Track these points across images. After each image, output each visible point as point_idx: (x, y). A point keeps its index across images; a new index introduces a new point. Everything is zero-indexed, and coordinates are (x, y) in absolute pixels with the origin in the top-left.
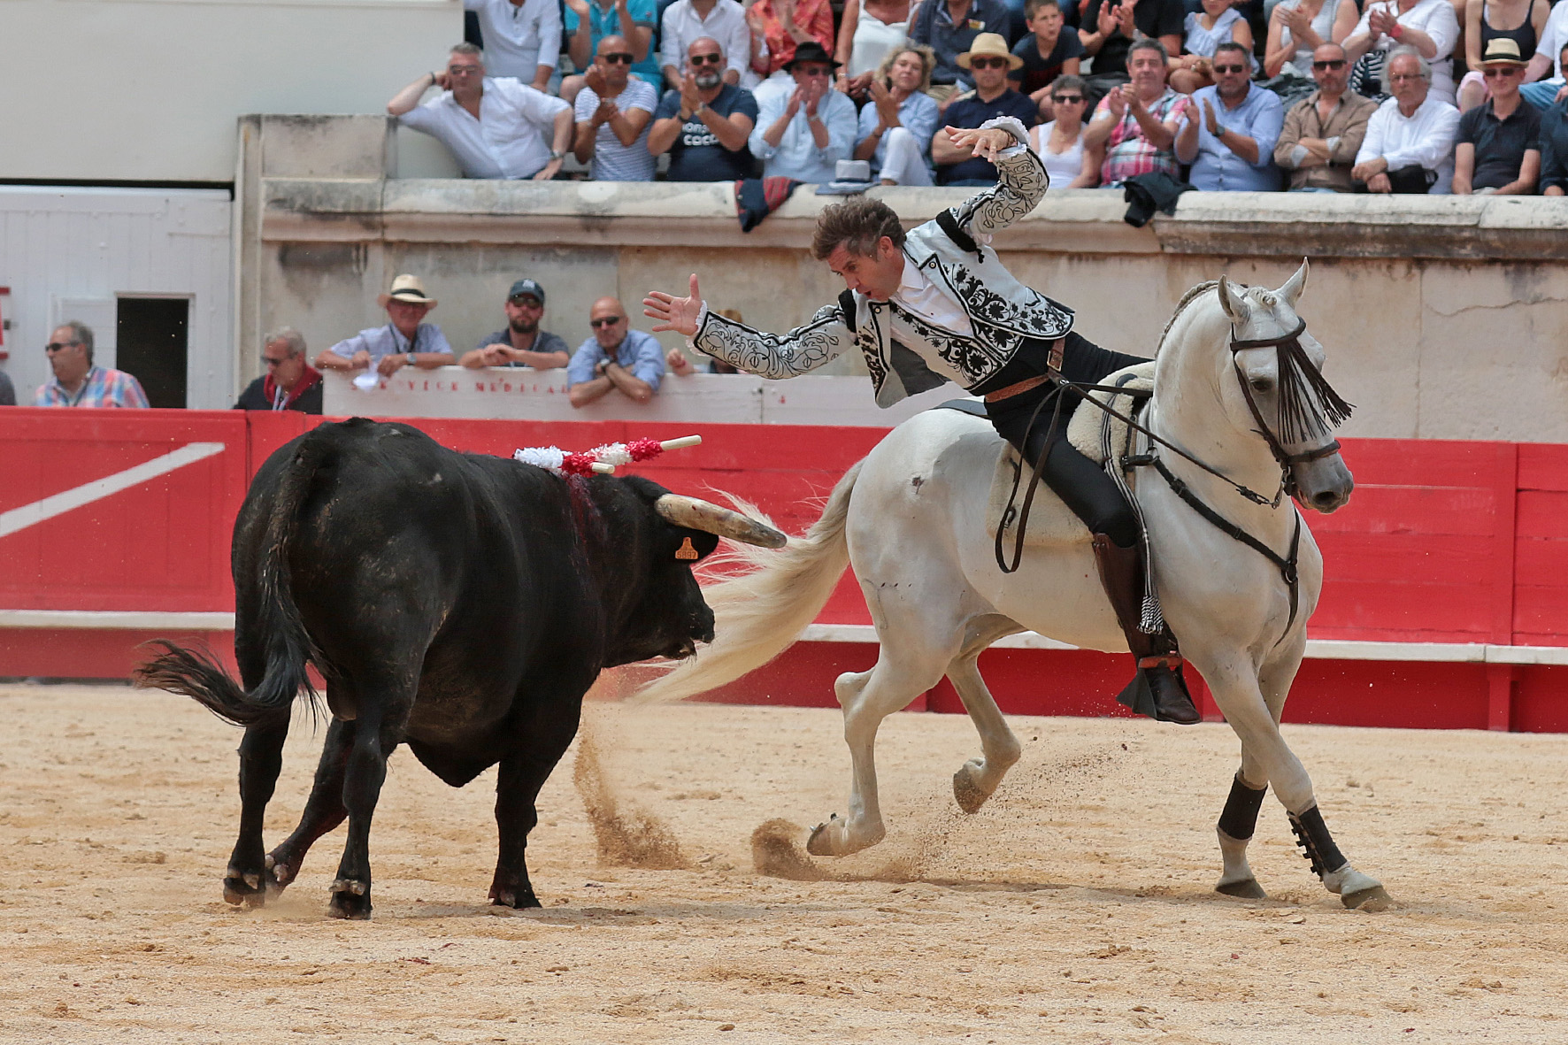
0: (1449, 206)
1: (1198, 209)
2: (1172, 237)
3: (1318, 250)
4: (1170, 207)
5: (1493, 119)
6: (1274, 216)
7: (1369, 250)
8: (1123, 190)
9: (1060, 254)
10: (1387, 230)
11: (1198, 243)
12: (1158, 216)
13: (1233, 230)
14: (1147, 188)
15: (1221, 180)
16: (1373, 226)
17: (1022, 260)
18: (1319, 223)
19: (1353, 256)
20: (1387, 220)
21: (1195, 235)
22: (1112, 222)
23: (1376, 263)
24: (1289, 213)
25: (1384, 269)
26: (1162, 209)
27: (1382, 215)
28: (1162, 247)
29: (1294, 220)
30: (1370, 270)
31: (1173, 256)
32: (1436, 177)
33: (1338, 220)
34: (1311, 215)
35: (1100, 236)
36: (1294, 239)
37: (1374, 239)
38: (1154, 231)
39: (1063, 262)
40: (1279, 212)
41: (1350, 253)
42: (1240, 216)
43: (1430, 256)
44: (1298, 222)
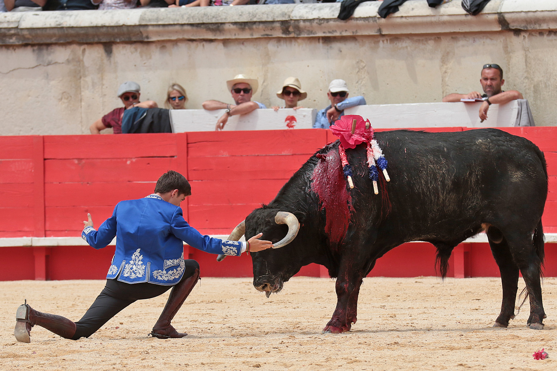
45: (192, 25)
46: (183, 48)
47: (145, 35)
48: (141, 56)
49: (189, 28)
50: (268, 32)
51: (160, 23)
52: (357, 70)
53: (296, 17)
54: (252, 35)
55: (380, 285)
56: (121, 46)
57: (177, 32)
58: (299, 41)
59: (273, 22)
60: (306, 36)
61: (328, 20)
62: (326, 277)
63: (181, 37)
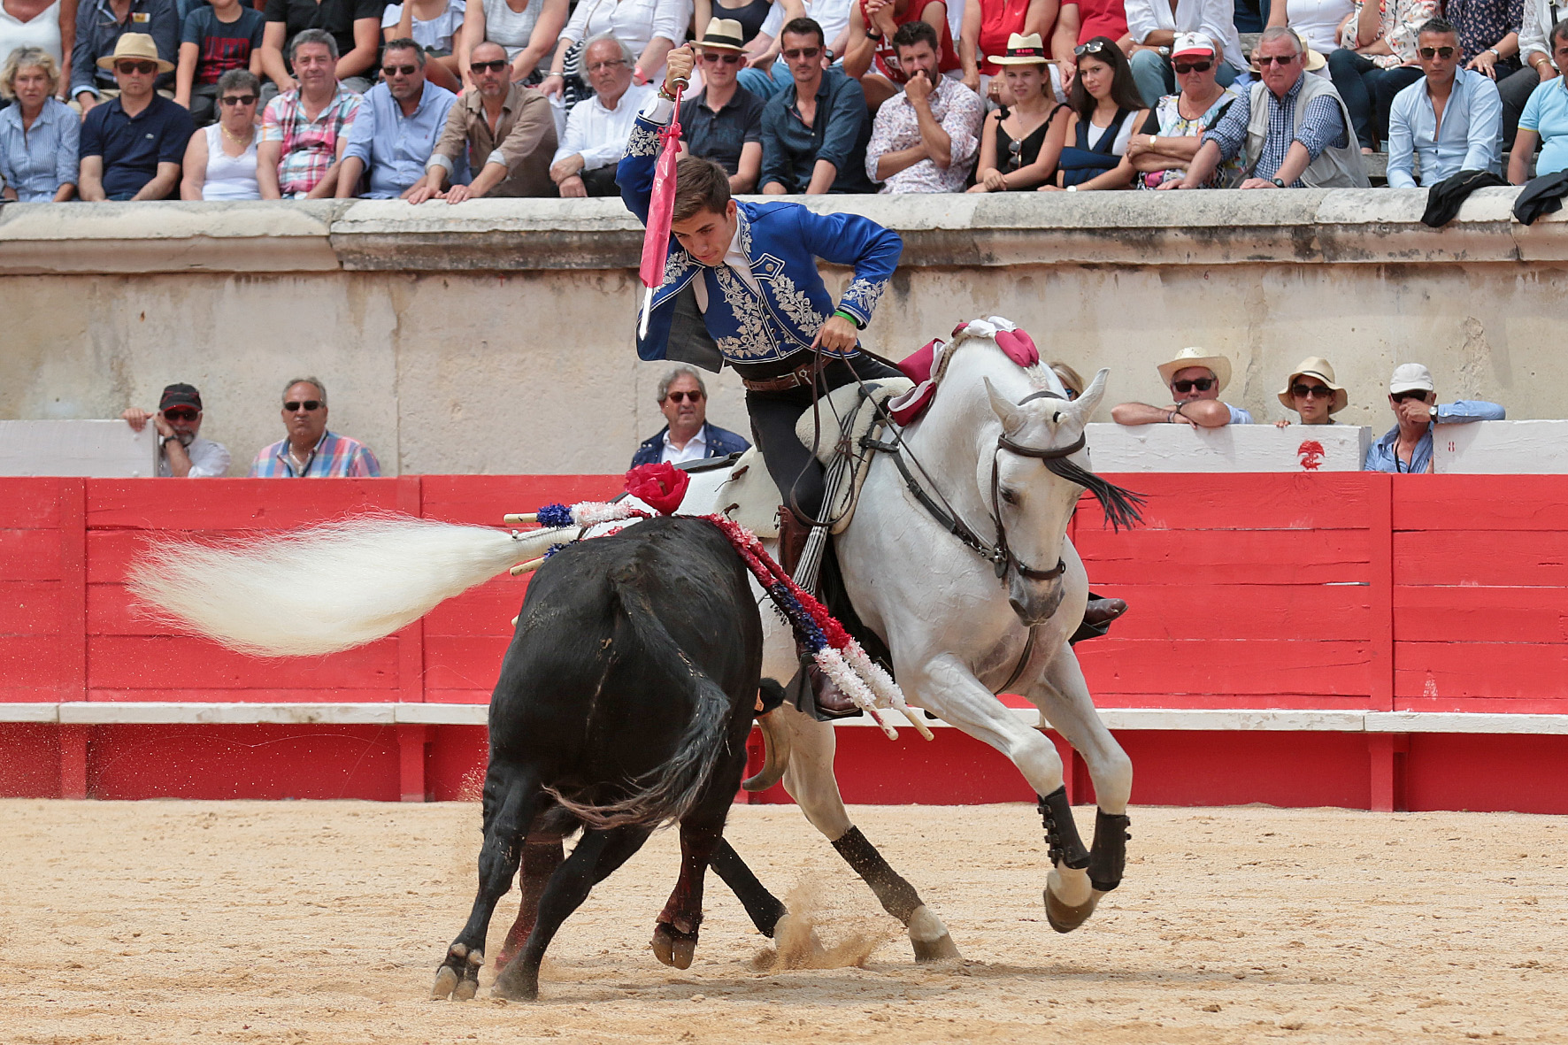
1: (381, 220)
2: (352, 252)
3: (518, 262)
5: (705, 110)
6: (467, 225)
7: (576, 261)
9: (226, 274)
10: (596, 238)
11: (382, 258)
13: (421, 242)
16: (581, 233)
17: (182, 283)
18: (519, 232)
19: (558, 268)
20: (596, 227)
21: (377, 249)
22: (283, 237)
23: (583, 277)
24: (483, 221)
25: (593, 281)
27: (588, 221)
28: (341, 263)
30: (579, 283)
31: (354, 274)
33: (540, 228)
34: (509, 222)
36: (491, 251)
37: (582, 248)
38: (331, 245)
39: (229, 283)
40: (473, 221)
41: (554, 264)
42: (429, 226)
44: (494, 231)
45: (1091, 231)
46: (1070, 281)
47: (983, 253)
48: (976, 300)
49: (1084, 237)
50: (1265, 252)
51: (1019, 225)
52: (1465, 340)
53: (1327, 218)
54: (1227, 257)
55: (1505, 830)
56: (929, 277)
57: (1056, 247)
58: (1334, 272)
59: (1274, 228)
60: (1349, 261)
61: (1399, 226)
62: (1384, 808)
63: (1065, 259)
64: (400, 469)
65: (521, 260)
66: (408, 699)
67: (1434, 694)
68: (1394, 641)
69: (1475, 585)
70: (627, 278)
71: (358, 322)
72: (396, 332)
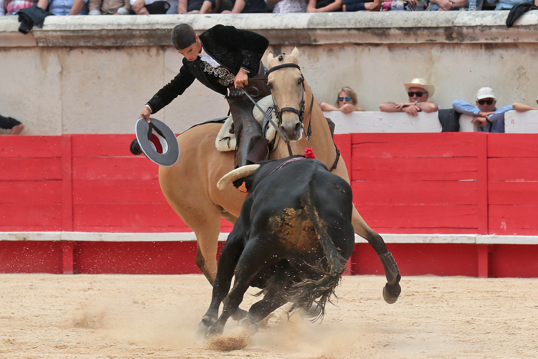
0: (176, 19)
1: (55, 25)
2: (42, 38)
3: (113, 43)
4: (40, 23)
6: (91, 27)
7: (138, 42)
8: (17, 17)
10: (147, 32)
11: (55, 41)
12: (35, 28)
13: (72, 34)
14: (29, 15)
15: (65, 11)
16: (140, 30)
19: (130, 45)
20: (147, 27)
21: (54, 37)
22: (12, 32)
23: (141, 49)
24: (98, 25)
25: (146, 51)
26: (37, 25)
27: (144, 25)
28: (37, 43)
29: (101, 28)
30: (139, 52)
31: (43, 48)
32: (169, 6)
33: (123, 28)
34: (109, 26)
35: (7, 38)
36: (102, 38)
37: (140, 36)
38: (33, 35)
40: (94, 25)
41: (129, 44)
42: (75, 27)
43: (167, 44)
44: (103, 29)
45: (358, 29)
46: (349, 52)
47: (312, 38)
48: (309, 59)
49: (355, 32)
50: (432, 38)
51: (328, 27)
52: (518, 76)
53: (459, 24)
54: (416, 40)
55: (535, 286)
56: (289, 49)
57: (344, 36)
58: (462, 47)
59: (437, 28)
60: (469, 42)
61: (490, 27)
62: (484, 277)
63: (347, 41)
64: (63, 131)
65: (114, 42)
66: (66, 230)
67: (505, 227)
68: (488, 205)
69: (522, 181)
70: (160, 49)
71: (45, 68)
72: (61, 73)
